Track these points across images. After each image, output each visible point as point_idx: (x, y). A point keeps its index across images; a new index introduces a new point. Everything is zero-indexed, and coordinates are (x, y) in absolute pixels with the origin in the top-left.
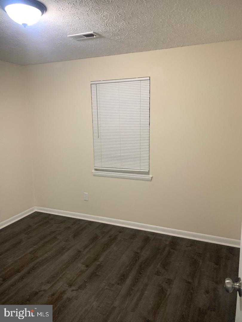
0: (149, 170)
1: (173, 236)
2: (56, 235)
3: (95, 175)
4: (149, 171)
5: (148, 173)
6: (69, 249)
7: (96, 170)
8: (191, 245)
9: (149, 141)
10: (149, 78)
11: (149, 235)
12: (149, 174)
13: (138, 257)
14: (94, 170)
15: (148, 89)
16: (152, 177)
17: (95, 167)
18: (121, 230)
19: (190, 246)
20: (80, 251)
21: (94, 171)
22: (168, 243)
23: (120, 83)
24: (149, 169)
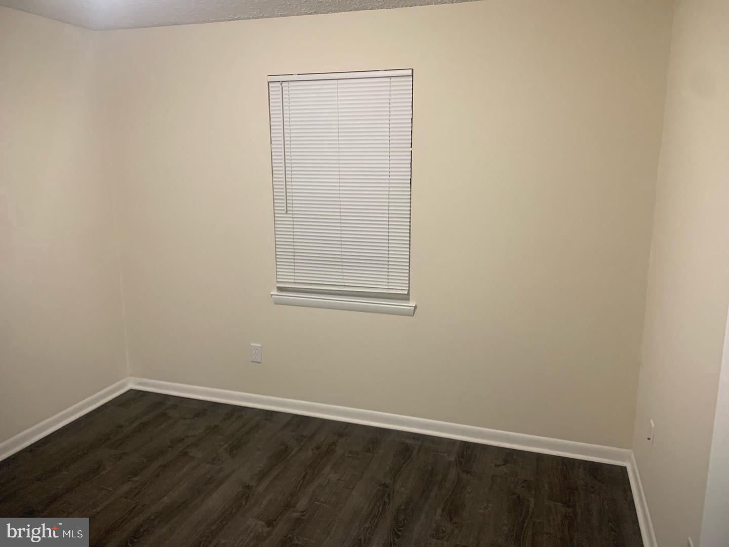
0: (409, 290)
1: (461, 441)
2: (188, 447)
3: (278, 303)
4: (408, 292)
5: (406, 297)
6: (220, 483)
7: (280, 289)
8: (506, 462)
9: (410, 222)
10: (410, 72)
11: (407, 441)
12: (408, 299)
13: (389, 495)
14: (276, 289)
15: (409, 98)
16: (415, 307)
17: (277, 282)
18: (343, 430)
19: (504, 465)
20: (248, 487)
21: (275, 292)
22: (452, 458)
23: (340, 81)
24: (409, 287)
